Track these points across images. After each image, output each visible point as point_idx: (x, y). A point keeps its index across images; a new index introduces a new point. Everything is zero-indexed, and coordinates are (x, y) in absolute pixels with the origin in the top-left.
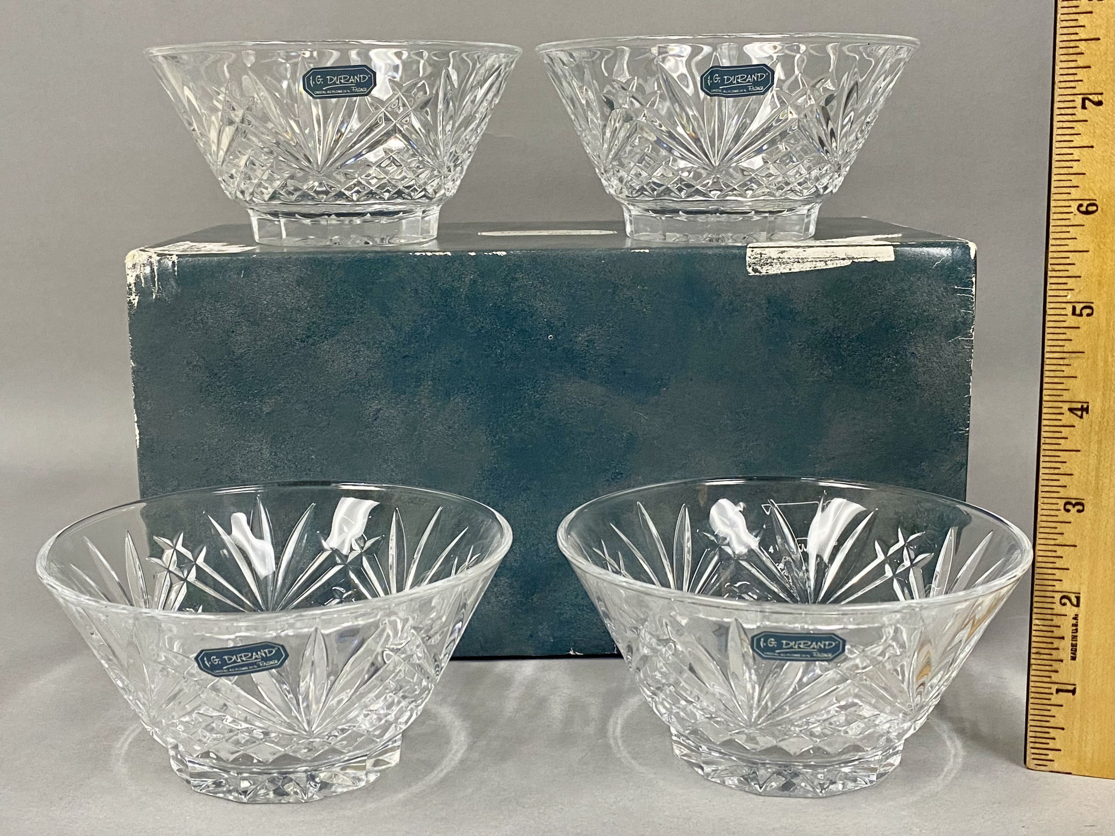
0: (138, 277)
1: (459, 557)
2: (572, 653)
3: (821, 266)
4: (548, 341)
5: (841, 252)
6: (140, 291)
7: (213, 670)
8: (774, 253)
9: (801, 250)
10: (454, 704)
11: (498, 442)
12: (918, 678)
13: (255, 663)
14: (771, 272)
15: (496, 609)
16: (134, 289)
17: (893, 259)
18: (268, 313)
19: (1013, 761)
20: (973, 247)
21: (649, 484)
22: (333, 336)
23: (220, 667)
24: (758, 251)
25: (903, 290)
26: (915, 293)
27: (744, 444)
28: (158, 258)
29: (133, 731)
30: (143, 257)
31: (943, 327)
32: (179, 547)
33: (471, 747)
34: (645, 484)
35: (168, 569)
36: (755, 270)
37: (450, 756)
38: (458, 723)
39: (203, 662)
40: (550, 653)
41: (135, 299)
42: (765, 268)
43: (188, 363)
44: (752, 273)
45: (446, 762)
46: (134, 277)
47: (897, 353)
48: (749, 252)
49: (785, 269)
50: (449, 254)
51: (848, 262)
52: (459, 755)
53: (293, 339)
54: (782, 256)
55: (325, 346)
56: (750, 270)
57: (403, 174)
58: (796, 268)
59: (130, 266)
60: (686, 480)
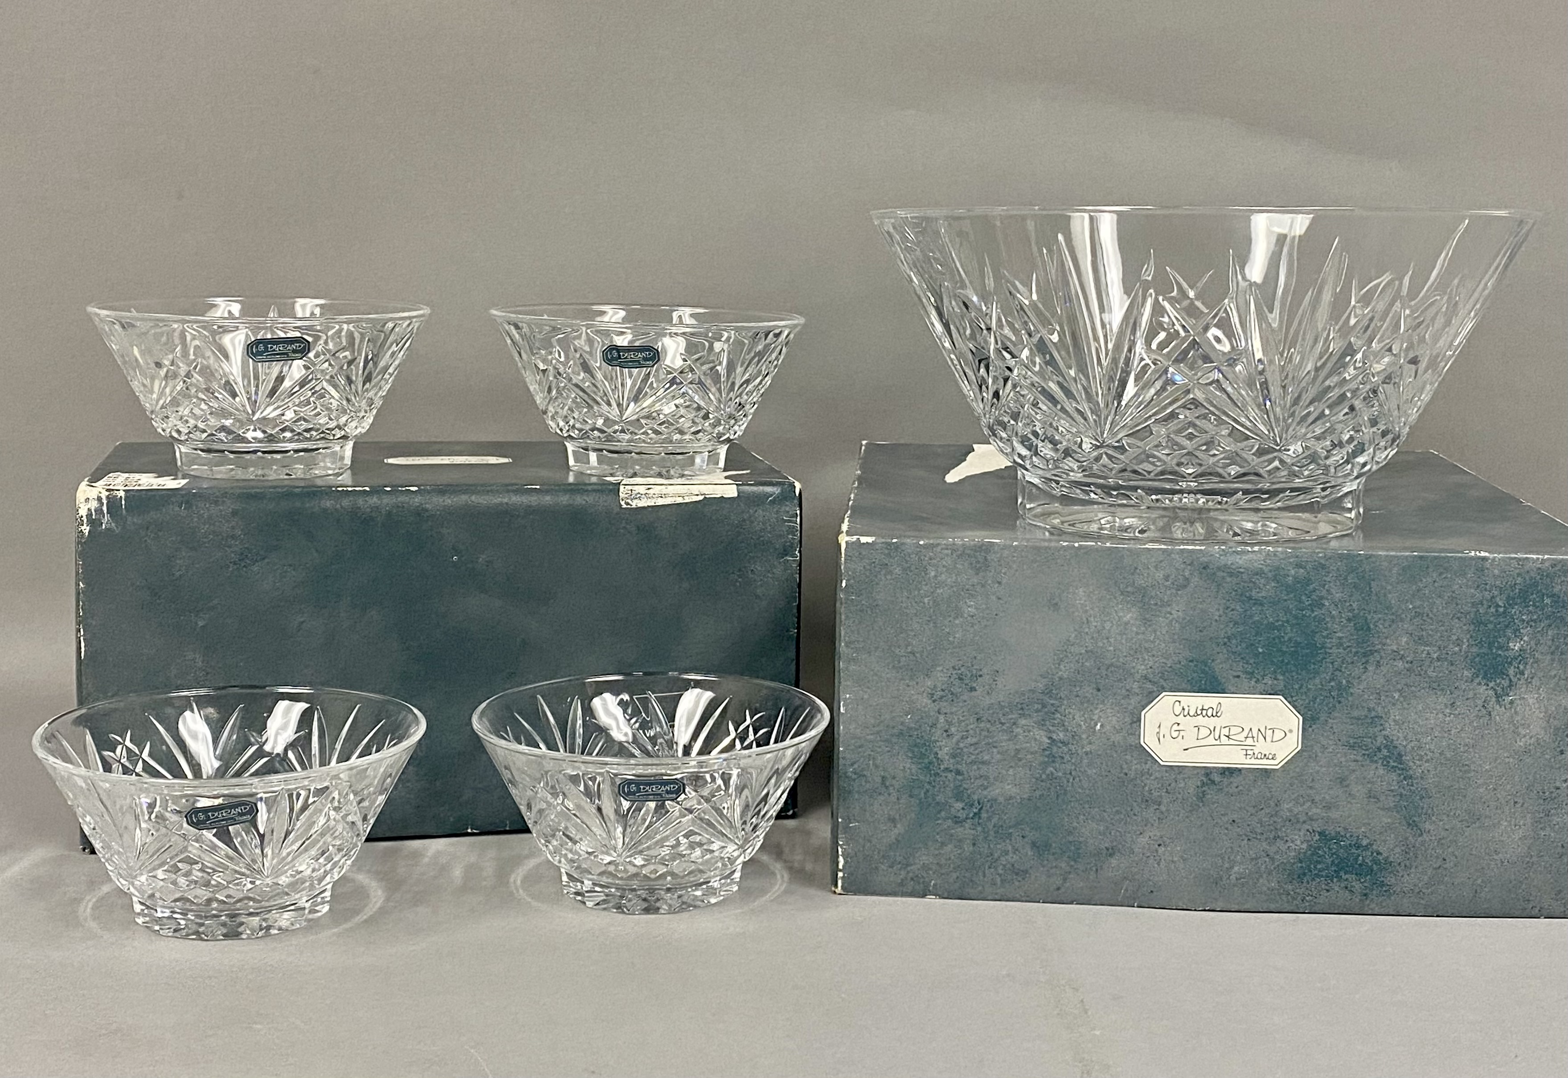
0: (89, 510)
1: (377, 744)
2: (469, 831)
3: (680, 500)
4: (453, 562)
5: (695, 489)
6: (91, 522)
7: (198, 825)
8: (642, 490)
9: (663, 487)
10: (369, 871)
11: (408, 649)
12: (741, 819)
13: (232, 818)
14: (639, 505)
15: (403, 794)
16: (85, 521)
17: (736, 495)
18: (205, 540)
19: (822, 887)
20: (798, 486)
21: (539, 682)
22: (264, 559)
23: (204, 822)
24: (630, 487)
25: (744, 520)
26: (752, 522)
27: (618, 646)
28: (108, 493)
29: (90, 900)
30: (93, 493)
31: (776, 549)
32: (128, 743)
33: (387, 900)
34: (535, 682)
35: (119, 761)
36: (627, 504)
37: (371, 906)
38: (374, 884)
39: (191, 818)
40: (450, 832)
41: (86, 529)
42: (635, 501)
43: (133, 584)
44: (624, 506)
45: (367, 909)
46: (86, 510)
47: (740, 570)
48: (622, 487)
49: (651, 503)
50: (367, 489)
51: (701, 498)
52: (378, 905)
53: (228, 562)
54: (648, 492)
55: (255, 568)
56: (623, 503)
57: (318, 410)
58: (660, 502)
59: (83, 500)
60: (572, 678)
